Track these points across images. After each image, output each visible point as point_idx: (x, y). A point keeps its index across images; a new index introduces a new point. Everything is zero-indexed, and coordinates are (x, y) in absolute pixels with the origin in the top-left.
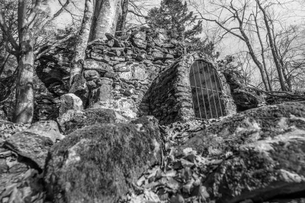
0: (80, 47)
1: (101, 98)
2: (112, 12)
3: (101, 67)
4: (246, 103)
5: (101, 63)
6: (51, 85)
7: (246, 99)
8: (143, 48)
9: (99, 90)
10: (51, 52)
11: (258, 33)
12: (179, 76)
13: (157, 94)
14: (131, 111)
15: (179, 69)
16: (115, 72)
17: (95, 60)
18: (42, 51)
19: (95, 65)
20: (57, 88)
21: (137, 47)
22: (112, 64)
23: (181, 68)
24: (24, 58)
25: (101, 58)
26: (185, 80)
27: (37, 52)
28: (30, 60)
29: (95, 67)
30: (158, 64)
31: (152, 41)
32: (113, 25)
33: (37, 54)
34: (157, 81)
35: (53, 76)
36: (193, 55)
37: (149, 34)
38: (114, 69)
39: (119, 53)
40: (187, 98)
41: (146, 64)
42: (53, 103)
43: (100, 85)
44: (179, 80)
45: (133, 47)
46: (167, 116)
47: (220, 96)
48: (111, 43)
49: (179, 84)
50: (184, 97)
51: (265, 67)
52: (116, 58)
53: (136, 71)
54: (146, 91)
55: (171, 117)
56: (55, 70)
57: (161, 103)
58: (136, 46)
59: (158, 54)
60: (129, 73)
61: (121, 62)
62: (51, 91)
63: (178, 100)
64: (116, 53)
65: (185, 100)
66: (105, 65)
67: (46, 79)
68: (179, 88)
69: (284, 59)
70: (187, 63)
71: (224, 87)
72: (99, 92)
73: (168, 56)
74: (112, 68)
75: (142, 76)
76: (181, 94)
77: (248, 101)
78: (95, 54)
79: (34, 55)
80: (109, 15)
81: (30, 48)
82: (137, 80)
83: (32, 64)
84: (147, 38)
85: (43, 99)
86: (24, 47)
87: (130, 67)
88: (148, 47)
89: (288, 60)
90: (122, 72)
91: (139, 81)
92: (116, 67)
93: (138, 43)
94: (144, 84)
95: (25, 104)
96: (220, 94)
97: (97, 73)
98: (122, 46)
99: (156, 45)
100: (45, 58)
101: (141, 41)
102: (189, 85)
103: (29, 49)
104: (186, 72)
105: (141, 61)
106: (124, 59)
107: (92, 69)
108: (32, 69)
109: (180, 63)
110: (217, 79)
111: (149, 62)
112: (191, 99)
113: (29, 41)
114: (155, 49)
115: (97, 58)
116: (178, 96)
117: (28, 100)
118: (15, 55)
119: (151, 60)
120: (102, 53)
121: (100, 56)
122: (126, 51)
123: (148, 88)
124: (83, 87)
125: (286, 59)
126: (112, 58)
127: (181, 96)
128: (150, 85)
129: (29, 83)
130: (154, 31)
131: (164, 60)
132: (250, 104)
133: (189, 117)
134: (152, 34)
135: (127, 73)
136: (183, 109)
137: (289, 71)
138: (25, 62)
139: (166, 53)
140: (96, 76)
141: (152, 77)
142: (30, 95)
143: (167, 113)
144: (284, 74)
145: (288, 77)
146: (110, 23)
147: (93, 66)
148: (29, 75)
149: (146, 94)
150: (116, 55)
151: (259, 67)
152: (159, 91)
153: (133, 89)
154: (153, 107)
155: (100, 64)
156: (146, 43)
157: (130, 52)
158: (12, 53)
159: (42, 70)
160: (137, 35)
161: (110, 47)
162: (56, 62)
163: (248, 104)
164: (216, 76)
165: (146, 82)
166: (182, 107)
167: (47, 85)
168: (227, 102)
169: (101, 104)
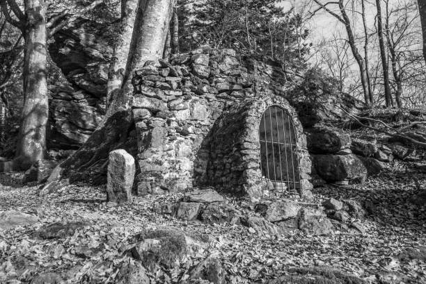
0: (120, 51)
1: (153, 144)
2: (164, 6)
3: (153, 106)
4: (327, 145)
5: (153, 99)
6: (71, 73)
7: (328, 141)
8: (205, 77)
9: (150, 134)
10: (70, 25)
11: (363, 15)
12: (247, 130)
13: (220, 142)
14: (188, 159)
15: (247, 120)
16: (170, 110)
17: (147, 96)
18: (57, 23)
19: (146, 103)
20: (79, 77)
21: (198, 76)
22: (167, 100)
23: (250, 118)
24: (33, 33)
25: (153, 94)
26: (254, 134)
27: (49, 24)
28: (41, 36)
29: (147, 106)
30: (223, 98)
31: (216, 67)
32: (165, 24)
33: (51, 28)
34: (221, 125)
35: (74, 60)
36: (265, 101)
37: (213, 57)
38: (169, 107)
39: (175, 85)
40: (255, 157)
41: (208, 99)
42: (74, 99)
43: (152, 128)
44: (247, 134)
45: (193, 76)
46: (230, 173)
47: (293, 150)
48: (165, 72)
49: (247, 139)
50: (251, 156)
51: (366, 66)
52: (172, 92)
53: (195, 109)
54: (206, 134)
55: (235, 176)
56: (76, 52)
57: (224, 154)
58: (196, 74)
59: (223, 85)
60: (187, 112)
61: (178, 97)
62: (71, 80)
63: (244, 158)
64: (171, 85)
65: (252, 160)
66: (158, 102)
67: (64, 64)
68: (246, 145)
69: (397, 47)
70: (257, 111)
71: (300, 139)
72: (150, 136)
73: (235, 87)
74: (166, 104)
75: (203, 115)
76: (248, 152)
77: (329, 143)
78: (146, 89)
79: (47, 28)
80: (159, 10)
81: (41, 19)
82: (196, 120)
83: (43, 42)
84: (210, 64)
85: (61, 92)
86: (32, 17)
87: (188, 103)
88: (211, 75)
89: (402, 49)
90: (178, 110)
91: (198, 122)
92: (172, 104)
93: (199, 71)
94: (204, 126)
95: (37, 100)
96: (295, 147)
97: (148, 112)
98: (179, 75)
99: (222, 72)
100: (61, 34)
101: (202, 68)
102: (258, 140)
103: (39, 20)
104: (256, 123)
105: (202, 94)
106: (181, 93)
107: (143, 108)
108: (44, 51)
109: (249, 112)
110: (292, 128)
111: (212, 97)
112: (259, 158)
113: (39, 9)
114: (220, 79)
115: (149, 93)
116: (245, 155)
117: (40, 95)
118: (19, 28)
119: (215, 94)
120: (154, 86)
121: (152, 91)
122: (183, 81)
123: (208, 130)
124: (125, 108)
125: (399, 48)
126: (167, 92)
127: (248, 155)
128: (211, 125)
129: (41, 70)
130: (219, 53)
131: (230, 92)
132: (332, 147)
133: (255, 180)
134: (216, 58)
135: (184, 111)
136: (250, 172)
137: (402, 65)
138: (33, 40)
139: (233, 84)
140: (147, 116)
141: (215, 116)
142: (43, 87)
143: (230, 169)
144: (394, 69)
145: (398, 74)
146: (161, 21)
147: (143, 104)
148: (40, 59)
149: (205, 138)
150: (171, 89)
151: (359, 63)
152: (222, 139)
153: (192, 127)
154: (214, 155)
155: (152, 102)
156: (209, 70)
157: (189, 84)
158: (15, 24)
159: (58, 50)
160: (198, 59)
161: (165, 77)
162: (78, 40)
163: (330, 147)
164: (291, 124)
165: (206, 122)
166: (248, 169)
167: (65, 73)
168: (301, 158)
169: (152, 152)
